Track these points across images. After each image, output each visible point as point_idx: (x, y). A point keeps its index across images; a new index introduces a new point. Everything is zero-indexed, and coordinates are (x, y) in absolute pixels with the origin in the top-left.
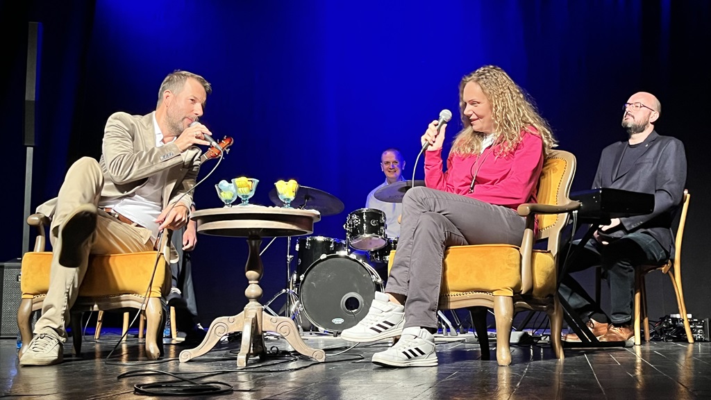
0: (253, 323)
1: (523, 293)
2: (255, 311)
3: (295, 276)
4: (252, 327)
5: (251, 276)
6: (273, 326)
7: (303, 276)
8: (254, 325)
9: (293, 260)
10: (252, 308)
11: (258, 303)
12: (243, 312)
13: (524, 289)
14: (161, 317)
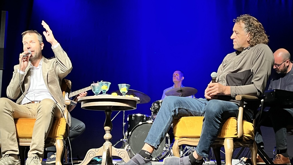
0: (107, 152)
2: (108, 146)
3: (127, 133)
4: (107, 153)
5: (106, 129)
6: (117, 153)
7: (131, 132)
8: (108, 153)
9: (126, 125)
10: (107, 145)
11: (110, 142)
12: (103, 146)
14: (63, 149)
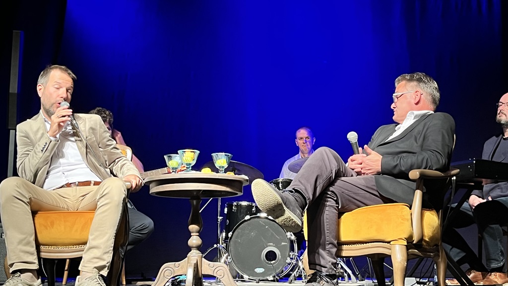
0: (194, 268)
1: (414, 242)
2: (196, 258)
3: (224, 234)
5: (193, 229)
6: (211, 270)
7: (231, 233)
10: (194, 255)
11: (198, 252)
12: (186, 258)
13: (415, 239)
